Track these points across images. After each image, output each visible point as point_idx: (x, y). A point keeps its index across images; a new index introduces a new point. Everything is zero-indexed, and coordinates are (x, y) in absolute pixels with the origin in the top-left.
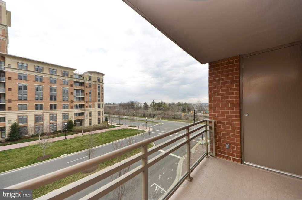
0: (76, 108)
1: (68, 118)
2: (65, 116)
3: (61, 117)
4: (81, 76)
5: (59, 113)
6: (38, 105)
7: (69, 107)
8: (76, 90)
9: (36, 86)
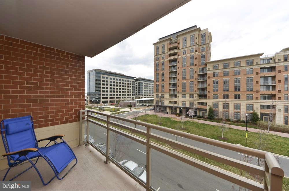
0: (264, 99)
1: (252, 109)
2: (249, 107)
3: (245, 108)
4: (271, 59)
5: (243, 104)
6: (225, 95)
7: (253, 98)
8: (263, 78)
9: (224, 80)
